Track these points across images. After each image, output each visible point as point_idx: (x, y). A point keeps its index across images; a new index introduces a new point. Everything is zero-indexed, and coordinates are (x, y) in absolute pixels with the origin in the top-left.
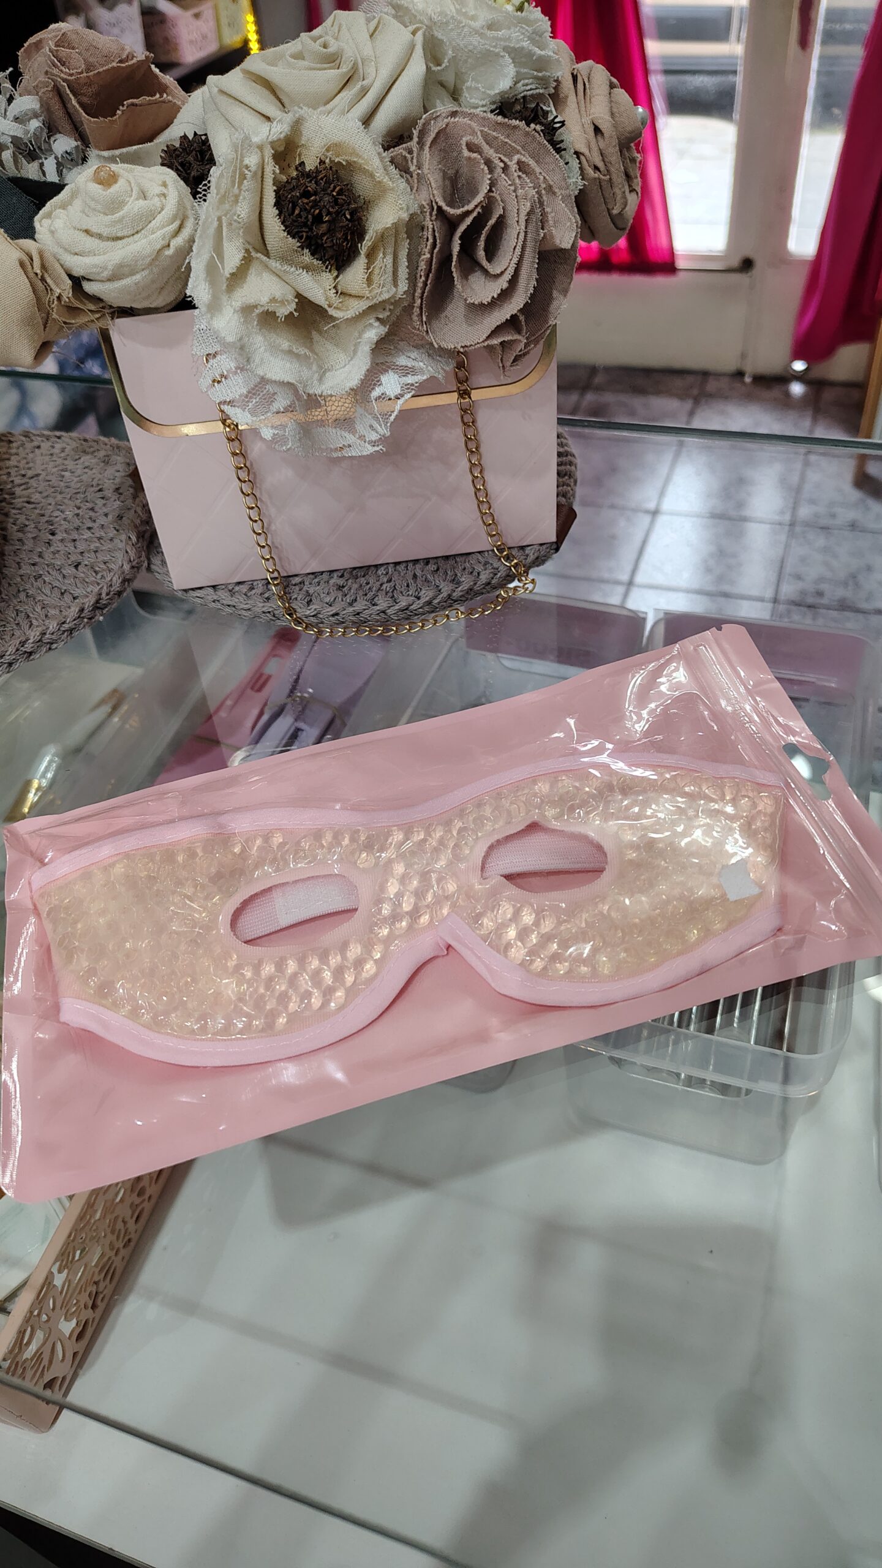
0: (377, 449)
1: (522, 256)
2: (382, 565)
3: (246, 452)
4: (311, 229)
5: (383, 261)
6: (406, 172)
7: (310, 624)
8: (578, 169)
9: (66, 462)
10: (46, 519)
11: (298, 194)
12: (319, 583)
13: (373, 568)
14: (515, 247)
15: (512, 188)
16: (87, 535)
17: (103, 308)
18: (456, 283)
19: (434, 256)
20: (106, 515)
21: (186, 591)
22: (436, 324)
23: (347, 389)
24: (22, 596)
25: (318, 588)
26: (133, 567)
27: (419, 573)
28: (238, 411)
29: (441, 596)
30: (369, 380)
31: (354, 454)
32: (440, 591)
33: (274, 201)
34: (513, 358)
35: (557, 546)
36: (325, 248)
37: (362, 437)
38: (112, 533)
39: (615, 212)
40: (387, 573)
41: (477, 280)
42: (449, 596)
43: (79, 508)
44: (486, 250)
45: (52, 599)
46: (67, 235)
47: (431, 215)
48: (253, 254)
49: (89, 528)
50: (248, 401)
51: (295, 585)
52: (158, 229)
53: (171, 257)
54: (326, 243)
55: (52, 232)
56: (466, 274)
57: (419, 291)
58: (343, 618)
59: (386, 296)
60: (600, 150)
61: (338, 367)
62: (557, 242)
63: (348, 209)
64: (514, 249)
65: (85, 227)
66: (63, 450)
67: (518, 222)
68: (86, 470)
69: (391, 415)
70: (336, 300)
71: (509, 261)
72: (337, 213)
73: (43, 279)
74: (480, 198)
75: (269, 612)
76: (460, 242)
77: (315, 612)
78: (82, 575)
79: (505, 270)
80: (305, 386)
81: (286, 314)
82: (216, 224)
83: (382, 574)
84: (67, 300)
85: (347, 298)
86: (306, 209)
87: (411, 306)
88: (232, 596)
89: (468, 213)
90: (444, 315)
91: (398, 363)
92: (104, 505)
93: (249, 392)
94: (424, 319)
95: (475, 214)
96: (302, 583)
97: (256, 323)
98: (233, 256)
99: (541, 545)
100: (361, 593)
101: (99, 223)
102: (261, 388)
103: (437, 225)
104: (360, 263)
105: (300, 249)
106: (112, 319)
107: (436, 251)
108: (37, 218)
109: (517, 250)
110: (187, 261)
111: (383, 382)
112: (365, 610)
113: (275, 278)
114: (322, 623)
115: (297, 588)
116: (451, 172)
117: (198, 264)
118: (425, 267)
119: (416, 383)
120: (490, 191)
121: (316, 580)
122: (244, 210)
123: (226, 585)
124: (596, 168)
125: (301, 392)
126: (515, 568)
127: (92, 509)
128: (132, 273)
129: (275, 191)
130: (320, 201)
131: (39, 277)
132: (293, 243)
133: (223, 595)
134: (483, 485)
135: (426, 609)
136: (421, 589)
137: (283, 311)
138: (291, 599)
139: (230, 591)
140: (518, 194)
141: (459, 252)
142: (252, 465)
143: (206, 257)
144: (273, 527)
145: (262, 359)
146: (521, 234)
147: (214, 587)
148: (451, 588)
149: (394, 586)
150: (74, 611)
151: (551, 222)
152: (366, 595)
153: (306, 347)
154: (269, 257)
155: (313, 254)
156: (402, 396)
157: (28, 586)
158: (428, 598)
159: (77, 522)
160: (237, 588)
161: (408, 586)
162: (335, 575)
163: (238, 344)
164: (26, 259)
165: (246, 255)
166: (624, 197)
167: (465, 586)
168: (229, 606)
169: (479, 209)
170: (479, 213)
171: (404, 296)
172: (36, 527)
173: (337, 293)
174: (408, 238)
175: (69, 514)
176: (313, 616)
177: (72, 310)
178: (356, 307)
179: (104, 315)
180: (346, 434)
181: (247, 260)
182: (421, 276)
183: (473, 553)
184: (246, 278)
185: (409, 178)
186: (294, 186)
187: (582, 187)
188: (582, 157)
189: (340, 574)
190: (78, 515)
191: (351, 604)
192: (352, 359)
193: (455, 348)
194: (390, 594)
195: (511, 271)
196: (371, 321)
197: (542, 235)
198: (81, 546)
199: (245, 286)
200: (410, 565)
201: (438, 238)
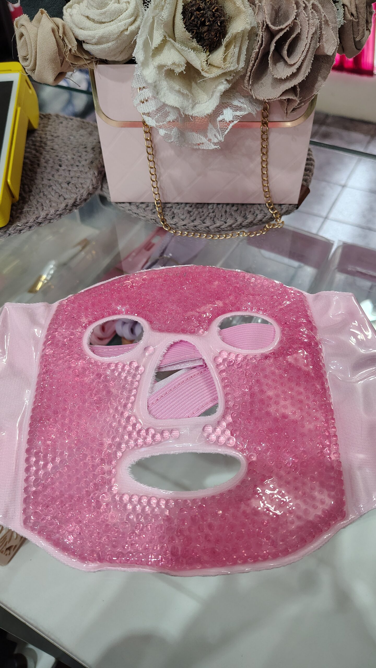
0: (216, 147)
1: (306, 57)
2: (211, 204)
3: (153, 139)
4: (199, 29)
5: (234, 50)
6: (253, 4)
7: (172, 228)
8: (343, 14)
9: (73, 132)
10: (58, 158)
11: (195, 9)
12: (179, 208)
13: (206, 205)
14: (303, 51)
15: (307, 19)
16: (76, 169)
17: (92, 58)
18: (269, 66)
19: (261, 50)
20: (86, 160)
21: (117, 203)
22: (256, 86)
23: (205, 114)
24: (41, 194)
25: (179, 211)
26: (94, 188)
27: (228, 210)
28: (150, 118)
29: (237, 223)
30: (217, 111)
31: (204, 148)
32: (237, 221)
33: (182, 11)
34: (292, 109)
35: (297, 206)
36: (204, 40)
37: (210, 140)
38: (87, 169)
39: (357, 39)
40: (213, 208)
41: (281, 65)
42: (241, 224)
43: (74, 155)
44: (288, 51)
45: (54, 198)
46: (78, 18)
47: (262, 28)
48: (168, 38)
49: (77, 166)
50: (156, 115)
51: (168, 208)
52: (123, 20)
53: (128, 35)
54: (205, 37)
55: (71, 16)
56: (275, 63)
57: (250, 68)
58: (188, 228)
59: (232, 69)
60: (356, 4)
61: (202, 102)
62: (326, 51)
63: (219, 20)
64: (303, 52)
65: (86, 15)
66: (72, 125)
67: (307, 37)
68: (81, 137)
69: (225, 131)
70: (206, 67)
71: (299, 58)
72: (214, 21)
73: (63, 40)
74: (289, 22)
75: (154, 219)
76: (275, 45)
77: (175, 223)
78: (70, 188)
79: (296, 62)
80: (184, 110)
81: (179, 72)
82: (151, 20)
83: (211, 208)
84: (74, 52)
85: (212, 67)
86: (197, 17)
87: (244, 76)
88: (138, 209)
89: (282, 30)
90: (261, 82)
91: (233, 104)
92: (86, 155)
93: (157, 110)
94: (250, 83)
95: (285, 31)
96: (172, 207)
97: (164, 75)
98: (157, 38)
99: (290, 205)
100: (199, 216)
101: (94, 13)
102: (163, 108)
103: (265, 34)
104: (221, 50)
105: (191, 39)
106: (96, 64)
107: (262, 48)
108: (65, 7)
109: (304, 53)
110: (135, 38)
111: (224, 113)
112: (199, 225)
113: (177, 53)
114: (178, 228)
115: (169, 209)
116: (276, 7)
117: (140, 41)
118: (255, 56)
119: (241, 115)
120: (295, 19)
121: (178, 207)
122: (165, 14)
123: (136, 203)
124: (352, 15)
125: (182, 113)
126: (275, 214)
127: (80, 156)
128: (108, 42)
129: (183, 6)
130: (205, 14)
131: (62, 38)
132: (189, 35)
133: (133, 208)
134: (266, 171)
135: (229, 228)
136: (228, 218)
137: (178, 70)
138: (165, 214)
139: (137, 206)
140: (310, 23)
141: (274, 50)
142: (155, 146)
143: (144, 37)
144: (161, 178)
145: (165, 94)
146: (307, 44)
147: (130, 203)
148: (242, 220)
149: (215, 215)
150: (63, 205)
151: (324, 40)
152: (201, 217)
153: (188, 90)
154: (175, 41)
155: (198, 42)
156: (233, 121)
157: (45, 190)
158: (230, 224)
159: (72, 162)
160: (141, 205)
161: (222, 216)
162: (188, 205)
163: (154, 85)
164: (56, 28)
165: (164, 39)
166: (363, 32)
167: (249, 220)
168: (135, 213)
169: (288, 28)
170: (287, 30)
171: (242, 70)
172: (54, 162)
173: (207, 64)
174: (248, 39)
175: (69, 157)
176: (174, 224)
177: (76, 58)
178: (216, 72)
179: (92, 62)
180: (202, 137)
181: (164, 42)
182: (252, 60)
183: (256, 204)
184: (163, 51)
185: (254, 7)
186: (193, 5)
187: (343, 24)
188: (346, 8)
189: (190, 205)
190: (73, 158)
191: (193, 221)
192: (210, 99)
193: (264, 100)
194: (212, 219)
195: (299, 64)
196: (222, 81)
197: (318, 46)
198: (72, 174)
199: (162, 55)
200: (225, 206)
201: (264, 41)
